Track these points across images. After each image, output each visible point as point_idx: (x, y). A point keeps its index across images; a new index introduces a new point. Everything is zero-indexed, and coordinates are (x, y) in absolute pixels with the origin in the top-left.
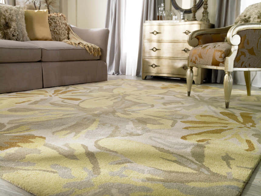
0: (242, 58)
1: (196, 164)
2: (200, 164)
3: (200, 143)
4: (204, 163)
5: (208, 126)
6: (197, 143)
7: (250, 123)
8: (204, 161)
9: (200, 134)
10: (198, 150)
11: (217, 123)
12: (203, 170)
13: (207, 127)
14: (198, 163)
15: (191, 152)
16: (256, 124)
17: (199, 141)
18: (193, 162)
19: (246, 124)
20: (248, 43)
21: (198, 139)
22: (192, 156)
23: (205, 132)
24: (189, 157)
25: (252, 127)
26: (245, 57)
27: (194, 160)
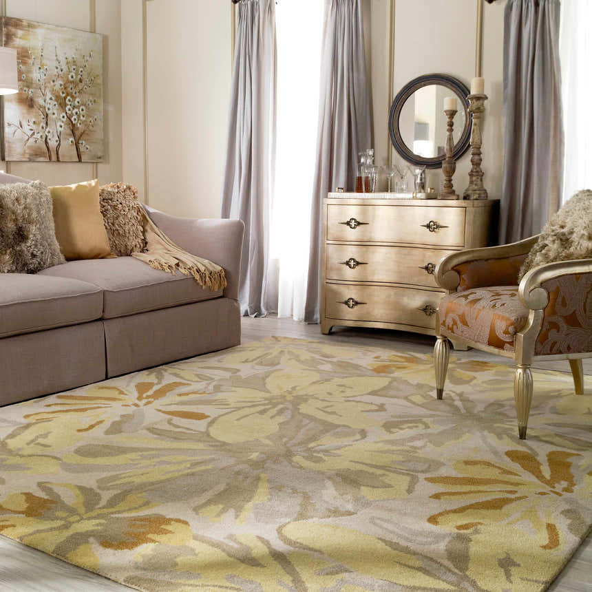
0: (553, 335)
1: (454, 574)
2: (460, 573)
3: (462, 531)
4: (468, 573)
5: (479, 492)
6: (456, 531)
7: (562, 482)
8: (467, 569)
9: (461, 510)
10: (459, 546)
11: (496, 481)
12: (466, 585)
13: (475, 492)
14: (456, 571)
15: (446, 550)
16: (575, 485)
17: (459, 528)
18: (450, 571)
19: (556, 485)
20: (564, 304)
21: (459, 523)
22: (449, 559)
23: (471, 507)
24: (442, 561)
25: (566, 491)
26: (558, 331)
27: (451, 566)
